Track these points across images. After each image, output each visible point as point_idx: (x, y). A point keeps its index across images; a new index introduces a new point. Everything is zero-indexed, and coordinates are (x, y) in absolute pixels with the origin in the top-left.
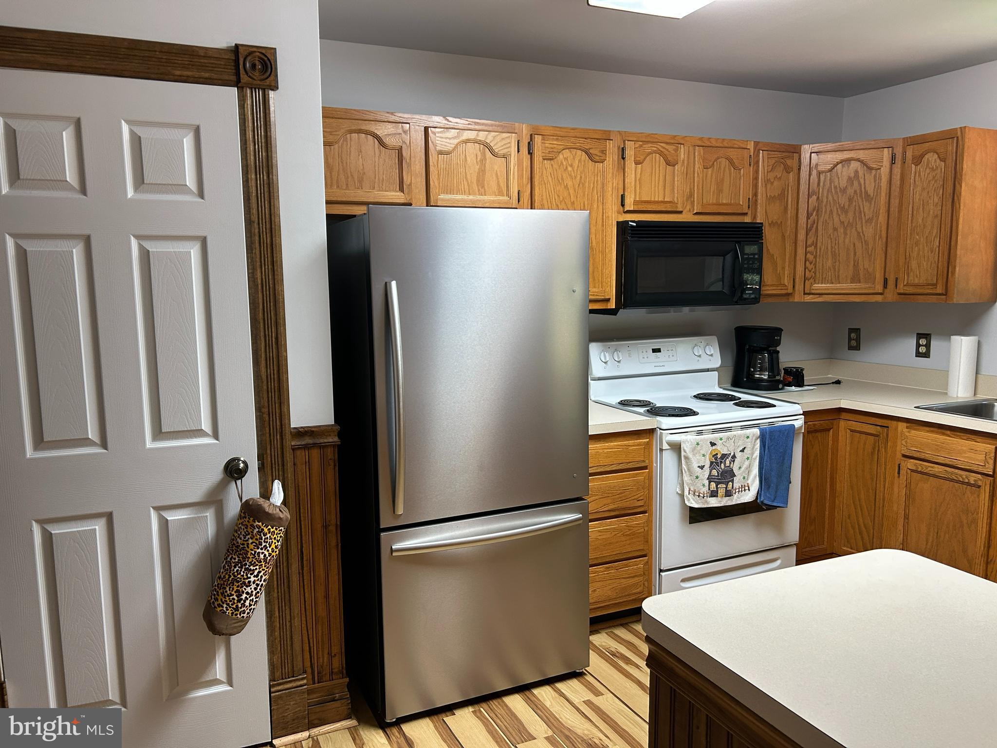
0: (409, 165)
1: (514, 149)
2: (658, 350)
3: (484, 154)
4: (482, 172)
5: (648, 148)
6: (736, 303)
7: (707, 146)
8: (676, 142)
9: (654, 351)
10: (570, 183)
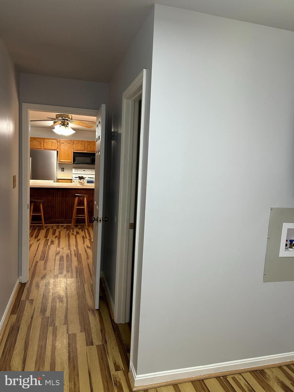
0: (41, 144)
1: (56, 142)
2: (85, 171)
3: (52, 143)
4: (52, 145)
5: (78, 142)
6: (92, 164)
7: (88, 142)
8: (83, 141)
9: (84, 171)
10: (65, 147)
